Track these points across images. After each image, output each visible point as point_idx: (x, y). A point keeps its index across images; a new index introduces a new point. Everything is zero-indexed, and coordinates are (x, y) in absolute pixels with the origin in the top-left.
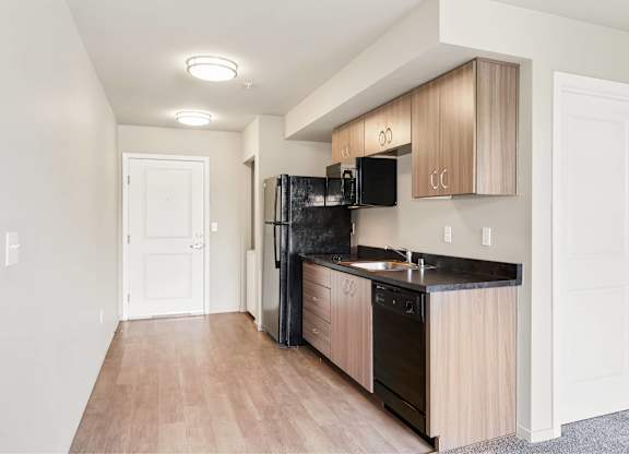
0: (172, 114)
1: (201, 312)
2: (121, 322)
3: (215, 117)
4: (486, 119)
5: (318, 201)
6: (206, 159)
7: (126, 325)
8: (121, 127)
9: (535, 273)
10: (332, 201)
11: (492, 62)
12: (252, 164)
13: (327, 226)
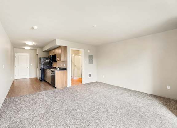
0: (24, 47)
1: (29, 77)
2: (14, 80)
3: (31, 48)
4: (62, 51)
5: (47, 61)
6: (30, 54)
7: (15, 80)
8: (14, 49)
9: (68, 69)
10: (49, 61)
11: (63, 46)
12: (37, 55)
13: (48, 64)
